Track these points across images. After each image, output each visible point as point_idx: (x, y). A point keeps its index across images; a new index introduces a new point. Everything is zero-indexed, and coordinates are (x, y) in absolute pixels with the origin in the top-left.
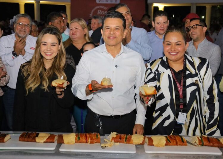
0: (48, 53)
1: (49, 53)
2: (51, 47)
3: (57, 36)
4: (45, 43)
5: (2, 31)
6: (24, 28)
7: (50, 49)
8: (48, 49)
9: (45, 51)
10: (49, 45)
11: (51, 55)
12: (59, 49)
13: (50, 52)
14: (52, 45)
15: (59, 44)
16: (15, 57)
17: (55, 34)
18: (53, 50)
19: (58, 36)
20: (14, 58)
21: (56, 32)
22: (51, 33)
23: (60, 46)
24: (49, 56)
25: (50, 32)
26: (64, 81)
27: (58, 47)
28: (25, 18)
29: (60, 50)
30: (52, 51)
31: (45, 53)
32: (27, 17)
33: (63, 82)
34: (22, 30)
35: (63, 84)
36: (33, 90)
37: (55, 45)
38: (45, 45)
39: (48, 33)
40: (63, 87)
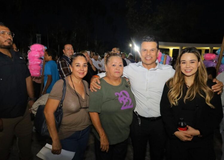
1: (189, 70)
2: (190, 64)
3: (195, 54)
4: (184, 62)
7: (189, 66)
10: (188, 63)
11: (190, 72)
12: (199, 65)
15: (199, 61)
22: (189, 52)
23: (200, 63)
25: (188, 51)
30: (191, 68)
31: (185, 70)
37: (194, 62)
38: (184, 63)
39: (186, 52)
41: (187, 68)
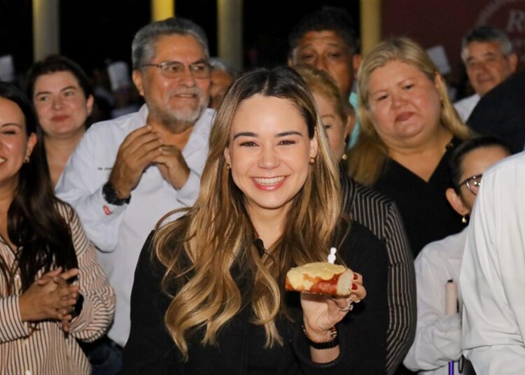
0: (267, 181)
1: (272, 181)
2: (279, 149)
3: (296, 102)
4: (250, 139)
5: (91, 102)
6: (190, 83)
7: (275, 159)
8: (263, 160)
9: (256, 172)
10: (268, 144)
11: (279, 185)
12: (313, 153)
13: (273, 174)
14: (280, 144)
15: (311, 134)
16: (112, 207)
17: (287, 92)
18: (285, 163)
19: (301, 102)
20: (108, 213)
21: (293, 83)
22: (270, 93)
24: (270, 191)
25: (266, 88)
26: (341, 269)
27: (308, 149)
28: (183, 38)
29: (315, 159)
30: (284, 170)
31: (253, 178)
32: (190, 31)
33: (337, 273)
34: (184, 90)
35: (335, 280)
36: (208, 336)
37: (293, 142)
38: (250, 144)
39: (259, 91)
40: (335, 291)
41: (265, 168)
